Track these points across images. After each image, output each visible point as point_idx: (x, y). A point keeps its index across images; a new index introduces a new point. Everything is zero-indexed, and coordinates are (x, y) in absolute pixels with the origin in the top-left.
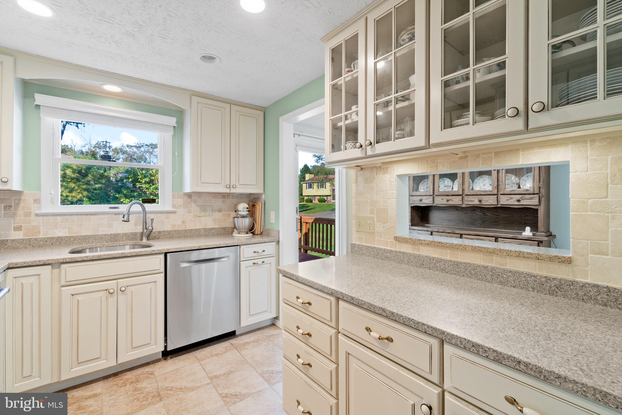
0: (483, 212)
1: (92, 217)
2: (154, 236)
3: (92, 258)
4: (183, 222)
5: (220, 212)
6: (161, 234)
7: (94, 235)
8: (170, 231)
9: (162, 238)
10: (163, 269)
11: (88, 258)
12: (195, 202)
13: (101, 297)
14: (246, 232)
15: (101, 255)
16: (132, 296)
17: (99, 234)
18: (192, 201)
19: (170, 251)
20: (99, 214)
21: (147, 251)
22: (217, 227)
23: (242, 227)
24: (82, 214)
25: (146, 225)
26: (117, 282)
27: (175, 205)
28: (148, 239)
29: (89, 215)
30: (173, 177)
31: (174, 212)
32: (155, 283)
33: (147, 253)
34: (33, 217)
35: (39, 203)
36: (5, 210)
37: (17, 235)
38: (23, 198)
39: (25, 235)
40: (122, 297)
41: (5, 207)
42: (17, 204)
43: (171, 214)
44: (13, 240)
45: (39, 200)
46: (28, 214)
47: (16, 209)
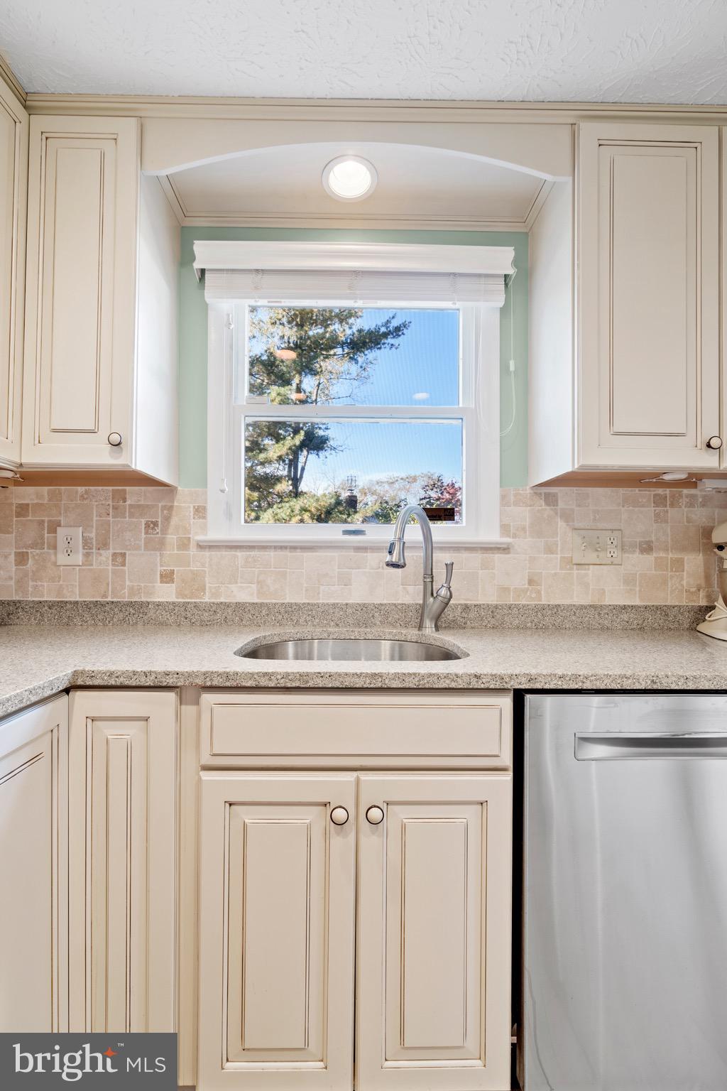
1: (307, 555)
2: (451, 617)
3: (282, 683)
4: (531, 582)
5: (649, 554)
6: (472, 615)
7: (308, 604)
8: (496, 607)
9: (472, 628)
10: (507, 759)
11: (270, 680)
12: (567, 517)
13: (309, 827)
15: (308, 674)
16: (404, 845)
17: (321, 601)
18: (556, 514)
19: (538, 686)
20: (321, 547)
21: (457, 676)
22: (637, 602)
24: (286, 548)
25: (432, 582)
26: (358, 781)
27: (509, 525)
28: (437, 628)
29: (298, 550)
30: (501, 438)
31: (505, 549)
32: (480, 806)
33: (453, 685)
34: (193, 550)
35: (204, 518)
36: (146, 533)
37: (166, 594)
38: (176, 504)
39: (179, 594)
40: (370, 841)
41: (147, 525)
42: (167, 519)
43: (497, 555)
44: (159, 604)
45: (204, 508)
46: (184, 544)
47: (164, 531)
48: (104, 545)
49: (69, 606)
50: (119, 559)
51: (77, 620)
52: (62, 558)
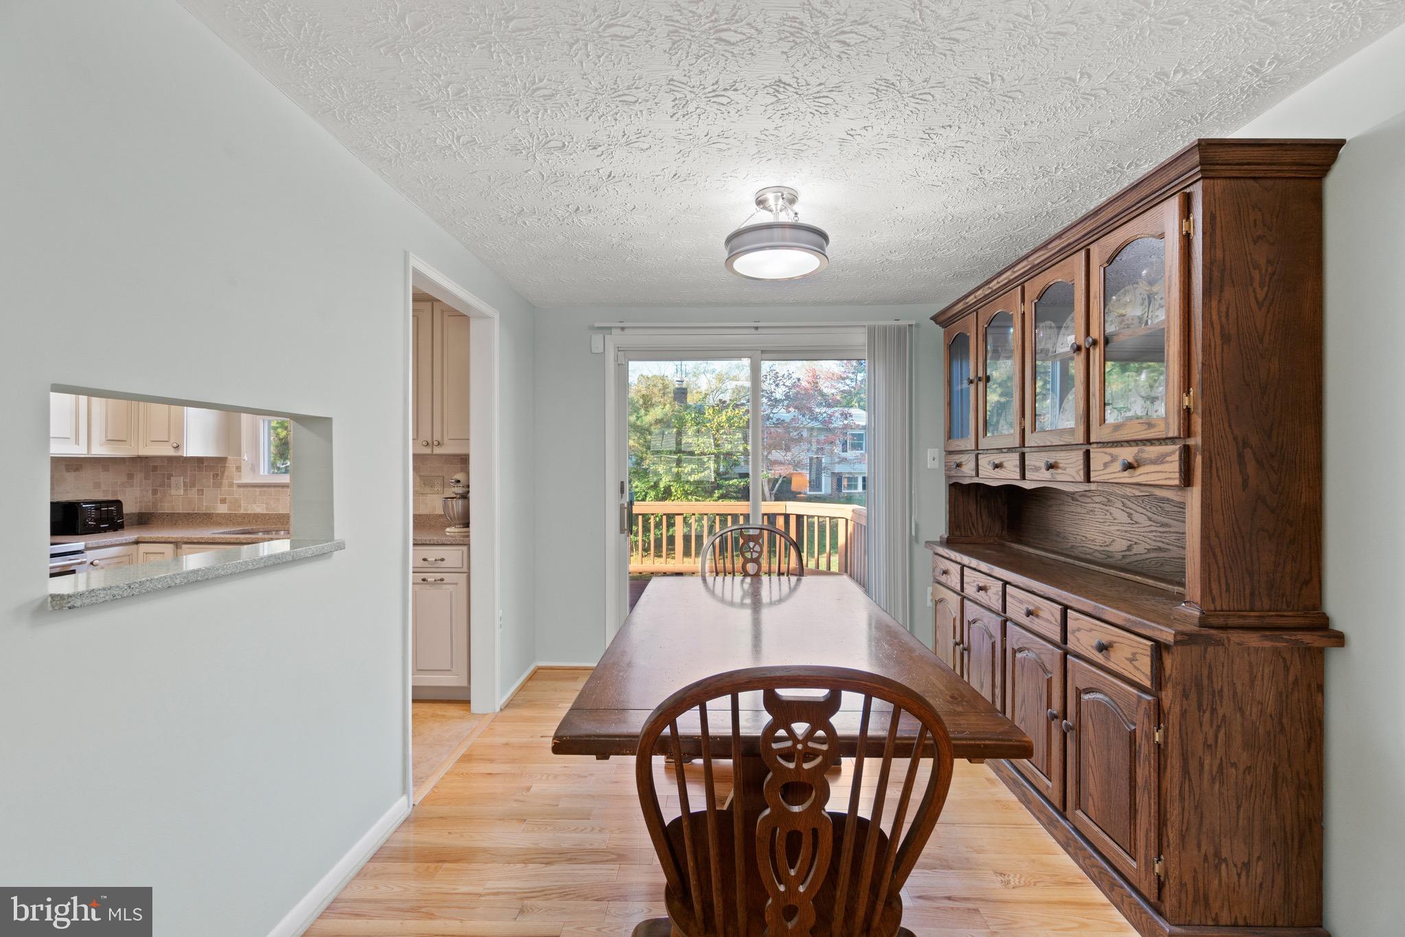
0: (1128, 510)
23: (454, 514)
34: (235, 488)
35: (240, 472)
36: (213, 479)
37: (222, 509)
38: (227, 465)
39: (229, 509)
41: (214, 476)
42: (223, 472)
44: (218, 514)
45: (240, 467)
46: (231, 485)
47: (222, 478)
48: (193, 485)
49: (176, 515)
50: (201, 493)
51: (180, 522)
52: (173, 492)
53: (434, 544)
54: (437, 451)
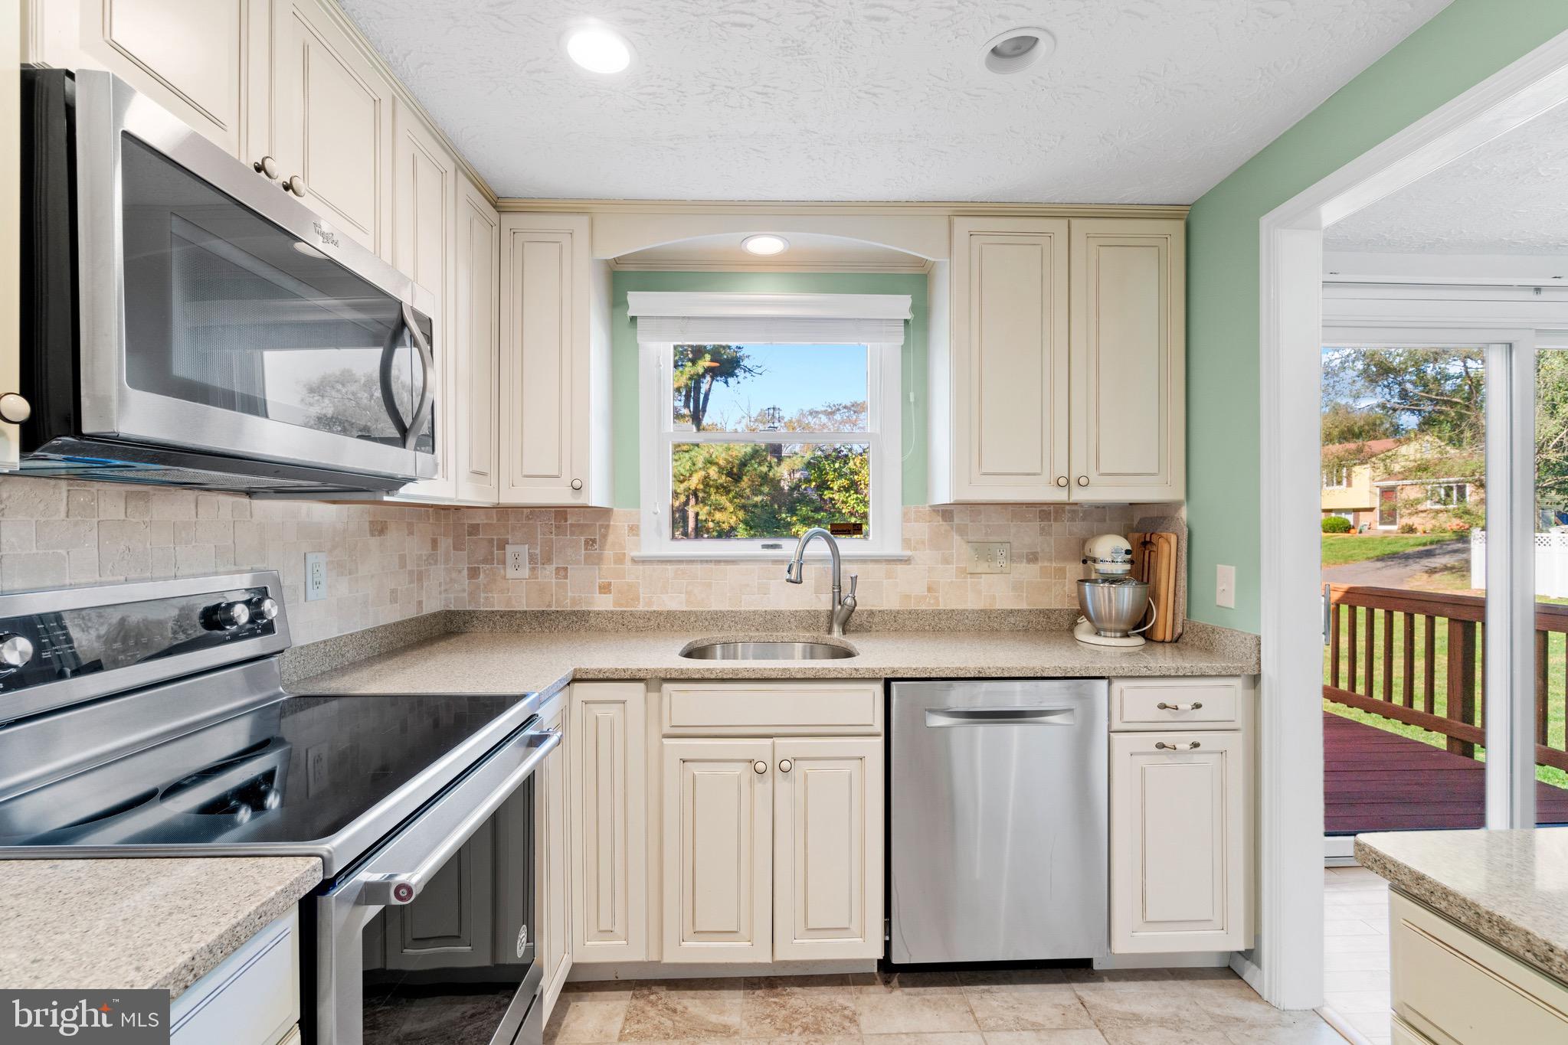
1: (729, 567)
2: (858, 622)
3: (720, 676)
4: (930, 589)
5: (1034, 563)
6: (876, 620)
7: (732, 611)
8: (898, 612)
9: (877, 631)
10: (879, 727)
11: (711, 673)
12: (962, 531)
13: (739, 777)
14: (1121, 631)
15: (738, 670)
16: (806, 789)
17: (743, 609)
18: (952, 528)
19: (899, 676)
20: (742, 561)
21: (842, 669)
22: (1024, 606)
23: (1110, 611)
24: (711, 561)
25: (840, 592)
26: (774, 744)
27: (910, 540)
28: (844, 632)
30: (902, 462)
31: (907, 561)
32: (860, 761)
33: (840, 676)
34: (628, 564)
35: (638, 535)
36: (586, 549)
37: (603, 603)
38: (612, 523)
39: (616, 604)
40: (783, 786)
41: (586, 542)
42: (604, 536)
43: (899, 566)
44: (598, 613)
45: (638, 527)
46: (620, 559)
47: (602, 548)
48: (548, 560)
49: (518, 615)
50: (562, 573)
51: (526, 628)
52: (511, 573)
53: (1184, 676)
54: (1080, 496)
